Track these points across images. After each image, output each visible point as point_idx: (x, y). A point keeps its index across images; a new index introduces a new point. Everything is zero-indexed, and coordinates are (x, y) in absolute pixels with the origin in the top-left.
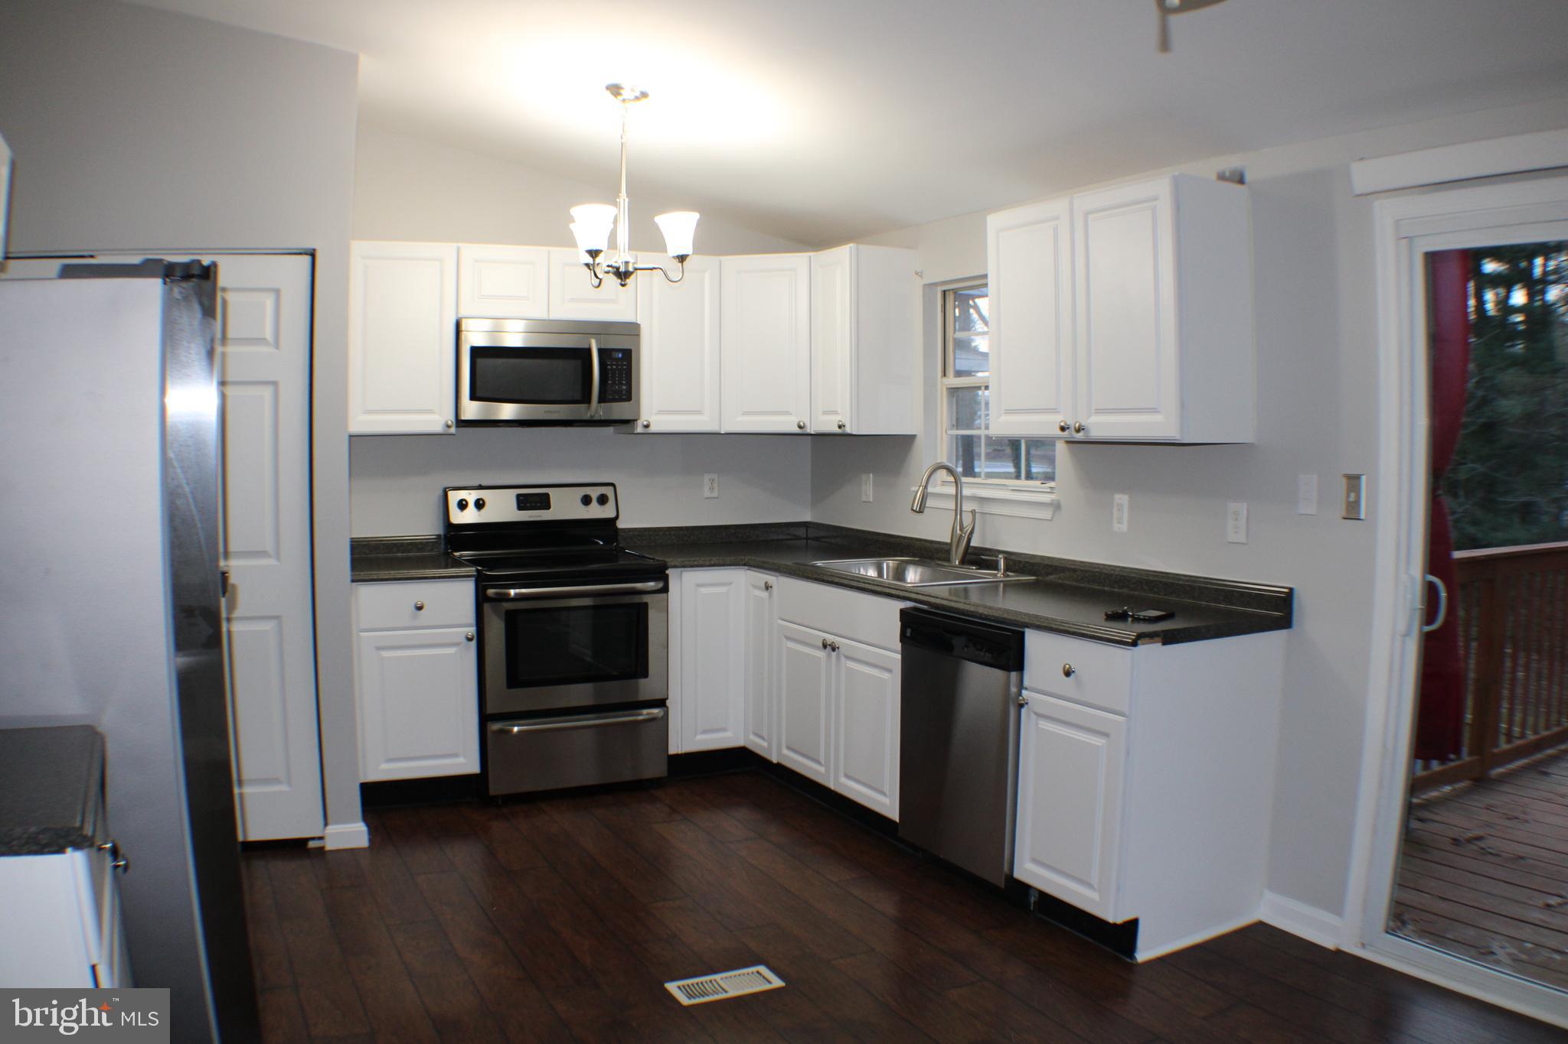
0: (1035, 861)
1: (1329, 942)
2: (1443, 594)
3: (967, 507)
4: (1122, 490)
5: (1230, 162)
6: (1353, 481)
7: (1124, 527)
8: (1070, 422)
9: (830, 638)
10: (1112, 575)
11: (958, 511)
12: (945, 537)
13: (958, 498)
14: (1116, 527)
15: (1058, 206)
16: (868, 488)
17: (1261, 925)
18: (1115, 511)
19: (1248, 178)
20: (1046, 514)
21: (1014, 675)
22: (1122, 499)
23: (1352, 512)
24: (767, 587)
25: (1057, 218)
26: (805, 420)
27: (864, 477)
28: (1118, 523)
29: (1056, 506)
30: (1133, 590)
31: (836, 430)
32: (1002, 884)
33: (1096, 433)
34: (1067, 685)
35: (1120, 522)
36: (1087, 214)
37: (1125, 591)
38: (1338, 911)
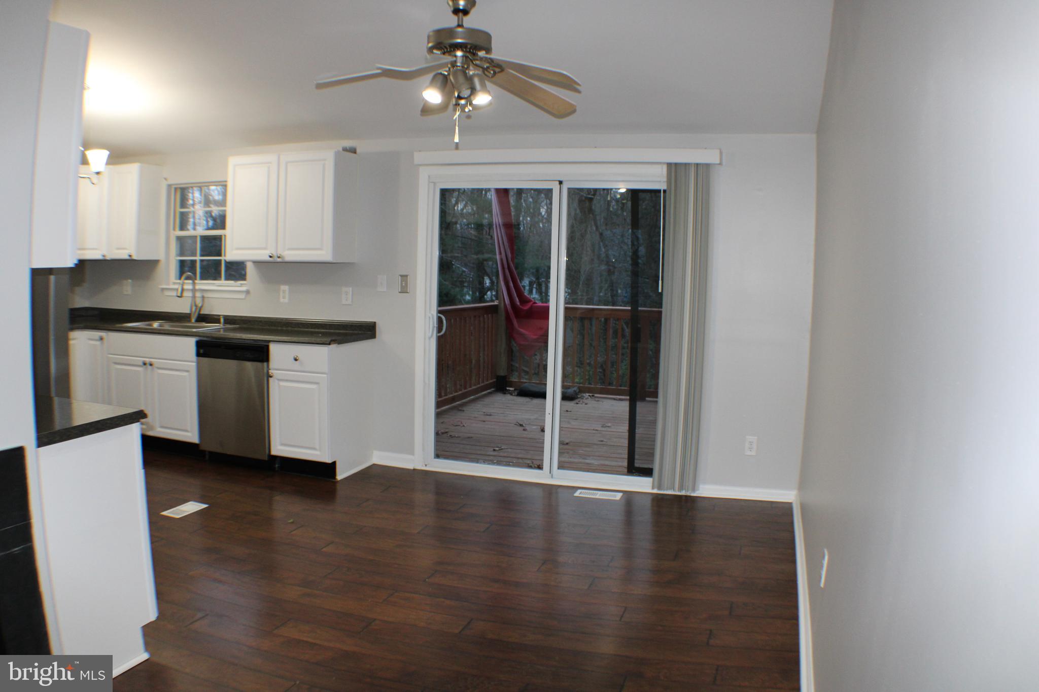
0: (283, 445)
1: (410, 466)
2: (445, 322)
3: (198, 294)
4: (285, 283)
5: (348, 143)
6: (404, 277)
7: (286, 300)
8: (275, 254)
9: (147, 360)
10: (281, 322)
11: (194, 297)
12: (187, 310)
13: (194, 291)
14: (282, 300)
15: (272, 158)
16: (128, 287)
17: (374, 465)
18: (281, 294)
19: (358, 151)
20: (242, 296)
21: (265, 364)
22: (285, 288)
23: (404, 290)
24: (101, 339)
25: (270, 163)
26: (105, 253)
27: (125, 282)
28: (283, 298)
29: (248, 292)
30: (293, 327)
31: (127, 257)
32: (266, 458)
33: (288, 259)
34: (296, 365)
35: (284, 298)
36: (287, 163)
37: (290, 328)
38: (412, 453)
